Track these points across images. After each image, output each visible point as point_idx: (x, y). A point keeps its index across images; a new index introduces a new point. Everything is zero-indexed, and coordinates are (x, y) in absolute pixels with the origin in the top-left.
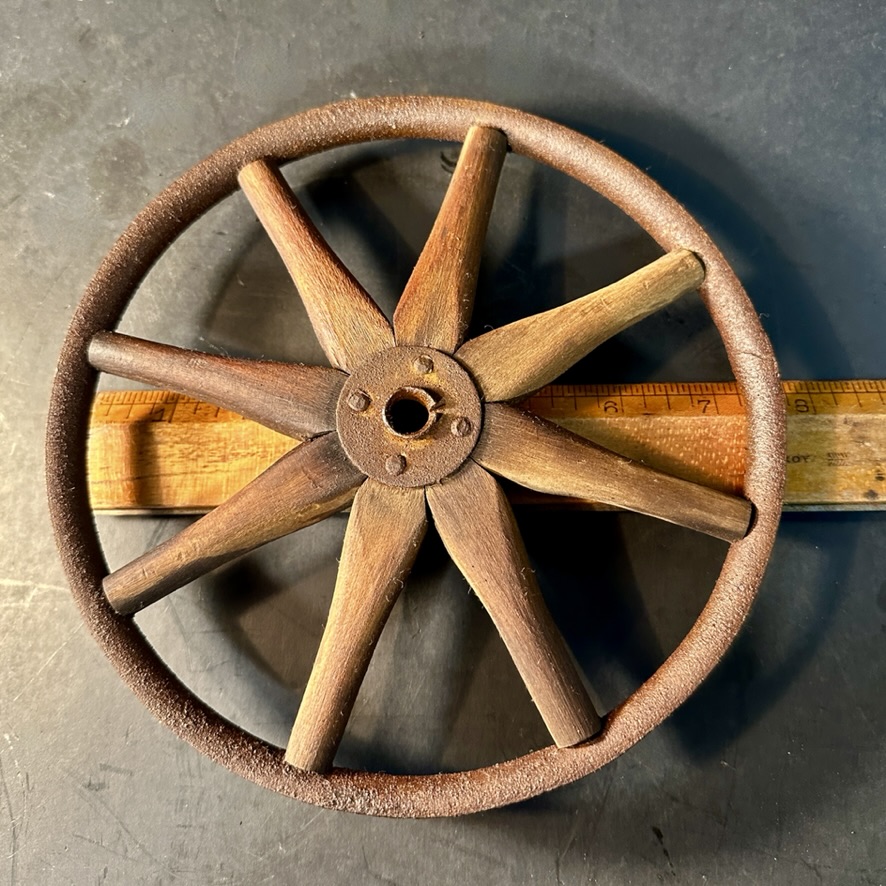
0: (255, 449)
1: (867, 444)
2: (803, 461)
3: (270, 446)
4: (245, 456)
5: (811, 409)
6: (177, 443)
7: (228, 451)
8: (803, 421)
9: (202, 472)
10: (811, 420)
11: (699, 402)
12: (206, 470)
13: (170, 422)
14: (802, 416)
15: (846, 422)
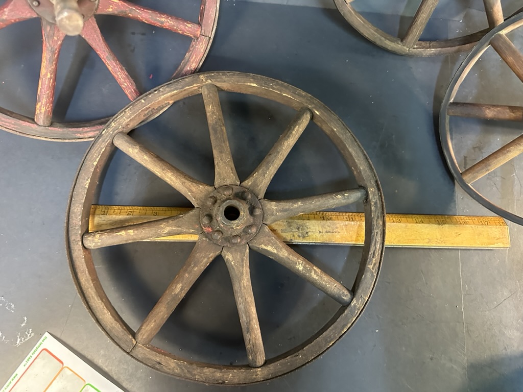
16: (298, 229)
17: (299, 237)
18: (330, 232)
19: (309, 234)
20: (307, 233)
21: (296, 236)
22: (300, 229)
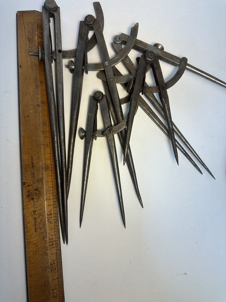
0: (31, 45)
1: (37, 183)
2: (32, 167)
3: (32, 49)
4: (29, 44)
5: (46, 170)
6: (32, 30)
7: (30, 40)
8: (43, 167)
9: (25, 35)
10: (43, 169)
11: (48, 144)
12: (26, 37)
13: (37, 28)
14: (44, 167)
15: (42, 177)
16: (36, 190)
17: (29, 191)
18: (35, 222)
19: (32, 201)
20: (33, 199)
21: (29, 188)
22: (36, 192)
